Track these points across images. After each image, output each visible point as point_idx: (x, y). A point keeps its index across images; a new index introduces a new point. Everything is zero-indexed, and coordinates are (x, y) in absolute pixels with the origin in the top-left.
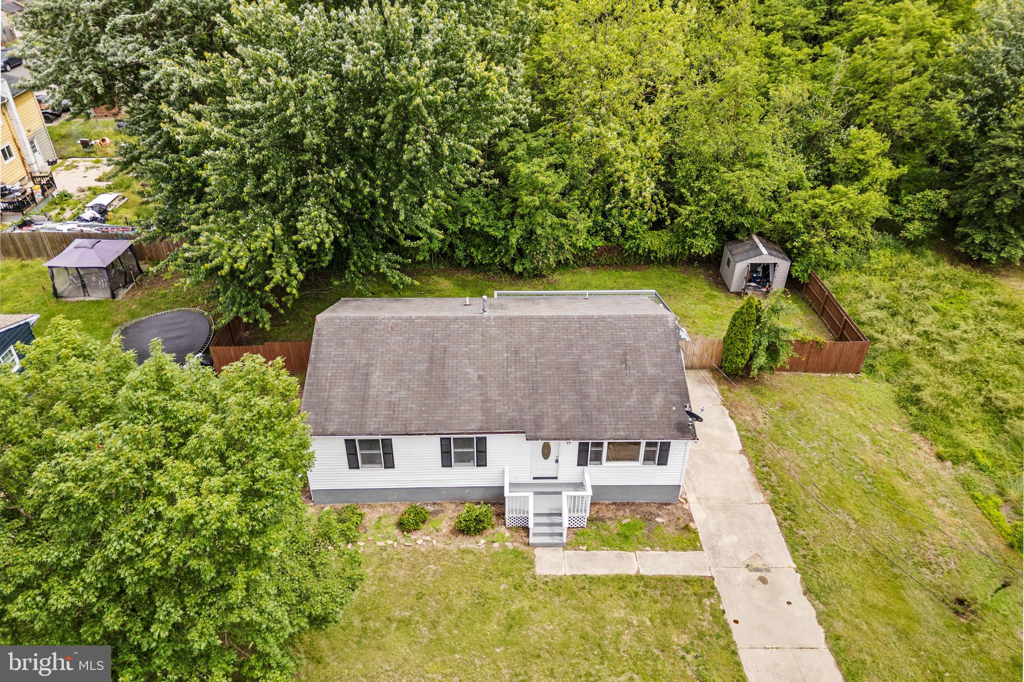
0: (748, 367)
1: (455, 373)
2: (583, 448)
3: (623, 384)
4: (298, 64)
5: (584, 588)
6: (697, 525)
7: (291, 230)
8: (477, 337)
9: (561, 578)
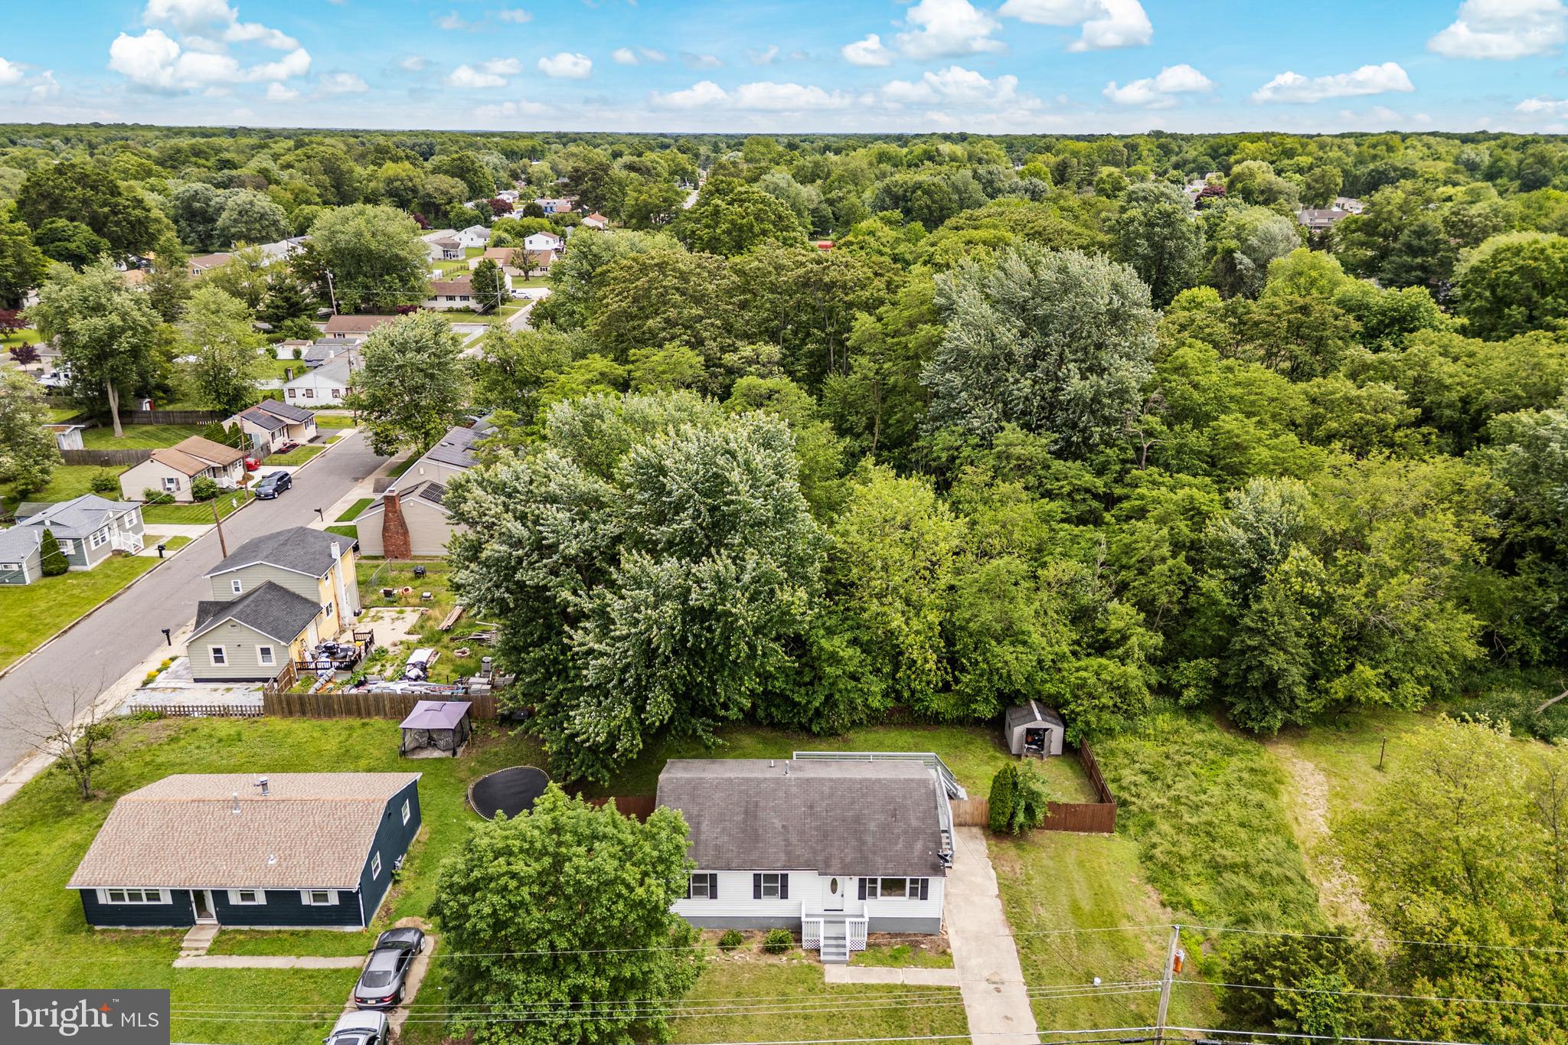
0: (1010, 825)
1: (764, 823)
2: (862, 882)
3: (893, 833)
4: (660, 598)
6: (952, 951)
7: (639, 709)
8: (782, 794)
9: (844, 984)
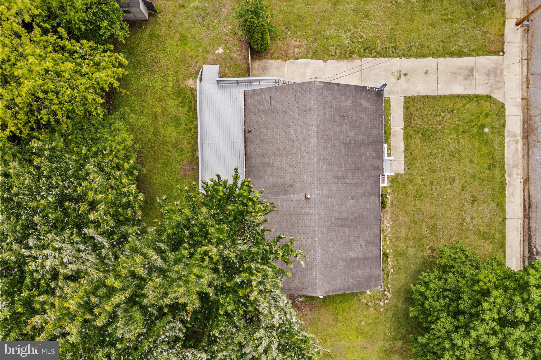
1: (350, 212)
3: (356, 120)
5: (411, 153)
9: (406, 162)
